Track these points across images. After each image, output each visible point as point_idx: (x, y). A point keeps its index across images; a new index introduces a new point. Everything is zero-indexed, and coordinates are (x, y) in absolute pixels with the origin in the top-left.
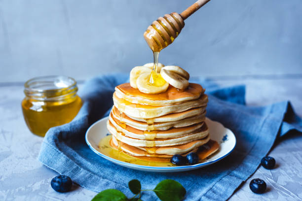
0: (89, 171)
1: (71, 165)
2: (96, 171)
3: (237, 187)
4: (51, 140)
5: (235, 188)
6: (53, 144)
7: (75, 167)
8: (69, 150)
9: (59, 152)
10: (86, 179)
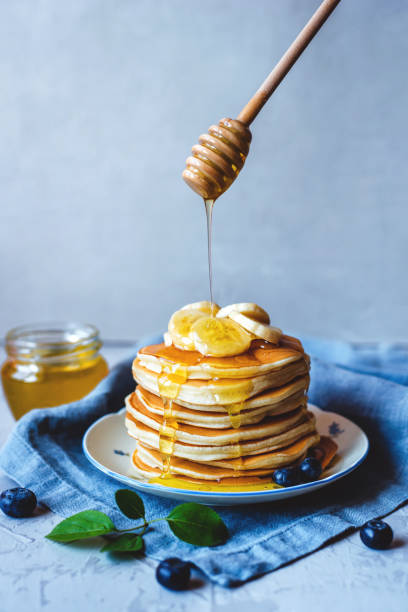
0: (77, 486)
1: (46, 474)
2: (89, 488)
3: (334, 535)
4: (23, 428)
5: (329, 537)
6: (24, 437)
7: (51, 478)
8: (54, 450)
9: (32, 449)
10: (64, 499)
